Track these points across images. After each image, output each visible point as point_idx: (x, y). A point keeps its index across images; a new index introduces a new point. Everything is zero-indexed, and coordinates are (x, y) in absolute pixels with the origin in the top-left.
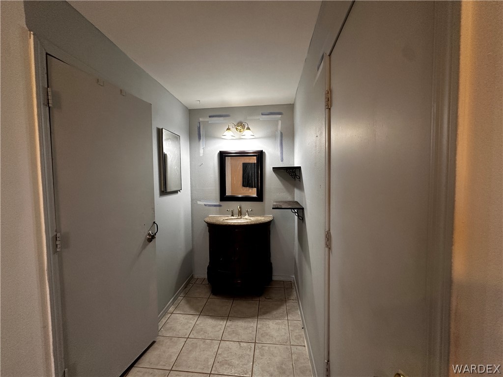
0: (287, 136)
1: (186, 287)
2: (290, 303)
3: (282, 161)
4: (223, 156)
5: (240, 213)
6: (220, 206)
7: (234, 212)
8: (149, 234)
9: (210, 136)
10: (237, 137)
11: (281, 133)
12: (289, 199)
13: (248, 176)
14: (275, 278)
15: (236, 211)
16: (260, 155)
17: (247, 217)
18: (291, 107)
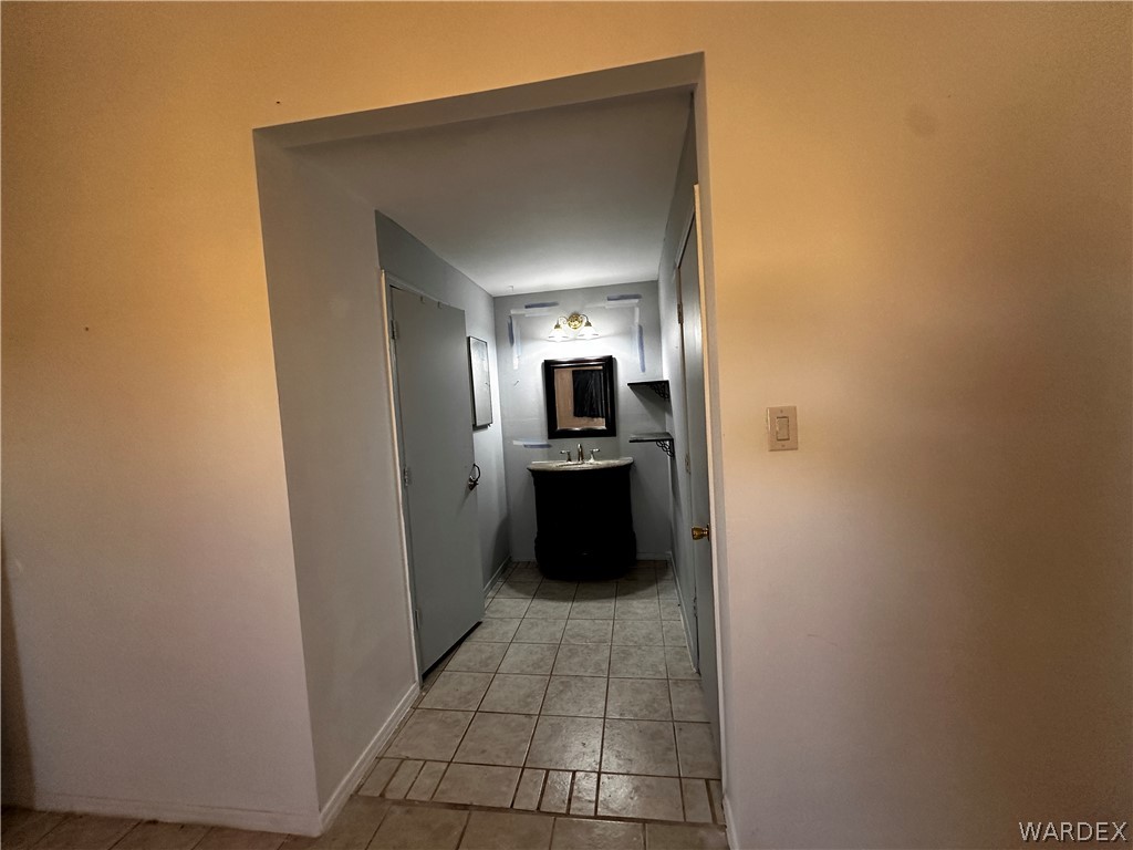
0: (649, 332)
1: (503, 572)
2: (662, 584)
3: (644, 370)
4: (550, 368)
5: (581, 456)
6: (548, 446)
7: (572, 455)
8: (471, 480)
9: (527, 337)
10: (571, 337)
11: (640, 328)
12: (658, 429)
13: (592, 397)
14: (641, 556)
15: (575, 454)
16: (609, 363)
17: (592, 461)
18: (652, 286)
